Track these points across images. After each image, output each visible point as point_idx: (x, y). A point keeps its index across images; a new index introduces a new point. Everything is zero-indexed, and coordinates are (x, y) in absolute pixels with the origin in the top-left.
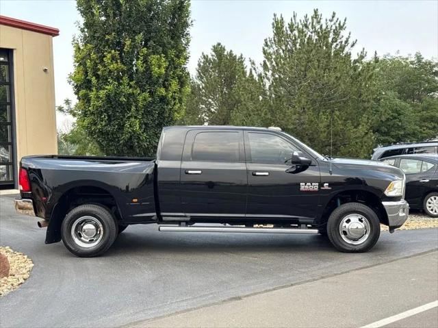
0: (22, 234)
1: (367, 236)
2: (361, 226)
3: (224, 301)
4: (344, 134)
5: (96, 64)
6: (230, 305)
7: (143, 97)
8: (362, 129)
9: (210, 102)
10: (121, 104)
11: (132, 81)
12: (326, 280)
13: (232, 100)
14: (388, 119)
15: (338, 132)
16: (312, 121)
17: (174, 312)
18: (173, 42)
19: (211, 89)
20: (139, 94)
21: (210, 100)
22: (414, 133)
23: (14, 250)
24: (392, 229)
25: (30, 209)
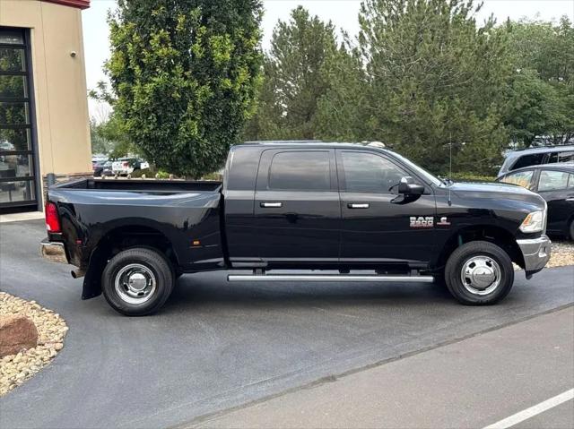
0: (51, 281)
1: (497, 283)
2: (489, 271)
3: (314, 383)
4: (466, 129)
5: (140, 49)
6: (321, 389)
7: (203, 92)
8: (490, 122)
9: (289, 85)
10: (173, 101)
11: (187, 70)
12: (444, 348)
13: (318, 82)
14: (524, 107)
15: (458, 125)
16: (424, 113)
17: (250, 400)
18: (240, 18)
19: (290, 67)
20: (197, 88)
21: (289, 82)
22: (559, 125)
23: (42, 306)
24: (529, 274)
25: (60, 254)
